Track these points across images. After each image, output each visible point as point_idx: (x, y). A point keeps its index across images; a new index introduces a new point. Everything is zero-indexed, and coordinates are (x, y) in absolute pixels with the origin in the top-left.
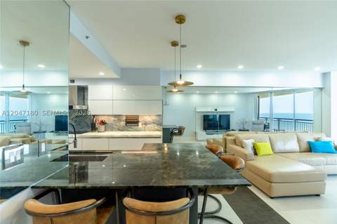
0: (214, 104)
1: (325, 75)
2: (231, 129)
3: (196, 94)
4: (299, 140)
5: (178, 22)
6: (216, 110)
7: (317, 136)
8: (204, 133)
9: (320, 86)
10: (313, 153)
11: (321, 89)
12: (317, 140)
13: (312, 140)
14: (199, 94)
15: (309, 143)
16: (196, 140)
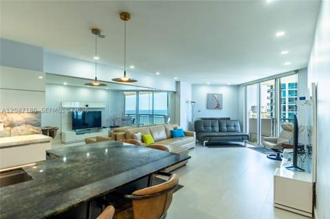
0: (83, 99)
1: (178, 83)
2: (102, 126)
3: (63, 85)
4: (166, 130)
5: (122, 18)
6: (87, 106)
7: (175, 126)
8: (74, 133)
9: (174, 90)
10: (174, 139)
11: (175, 92)
12: (175, 129)
13: (172, 129)
14: (67, 86)
15: (171, 131)
16: (63, 143)
